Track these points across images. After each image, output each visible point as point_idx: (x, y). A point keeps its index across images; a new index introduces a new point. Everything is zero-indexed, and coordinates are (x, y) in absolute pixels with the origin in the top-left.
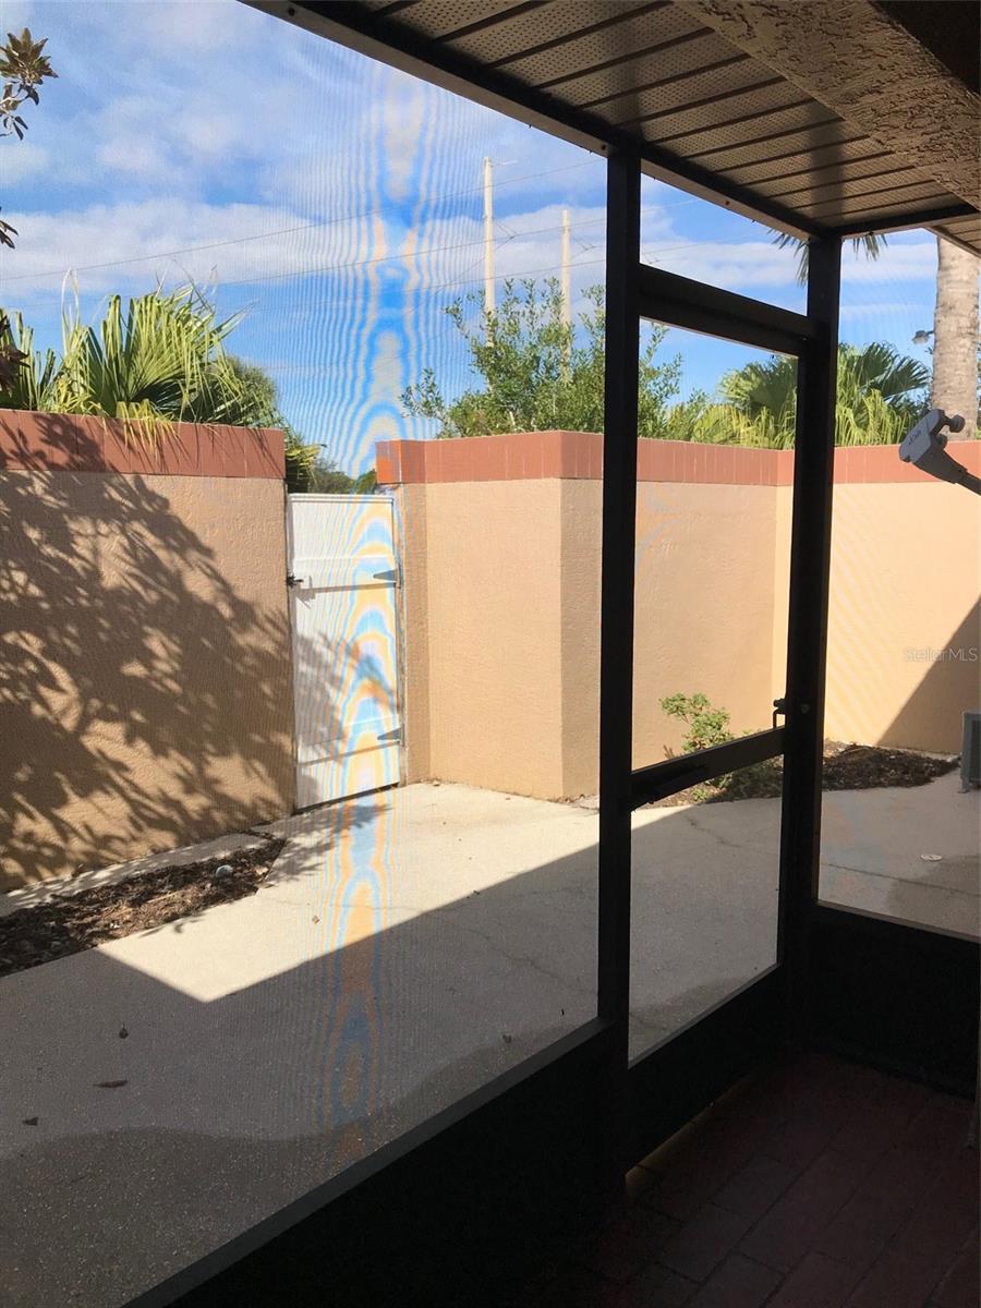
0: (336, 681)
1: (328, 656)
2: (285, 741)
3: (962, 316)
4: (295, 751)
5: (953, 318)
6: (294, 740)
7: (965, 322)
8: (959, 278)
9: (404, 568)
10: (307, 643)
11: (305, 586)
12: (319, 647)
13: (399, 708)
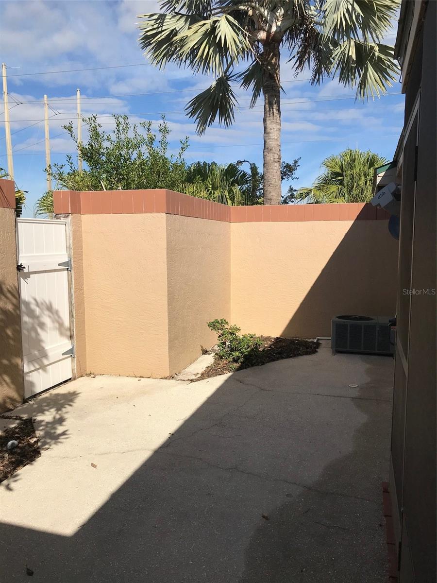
0: (42, 325)
1: (38, 311)
2: (19, 361)
3: (275, 153)
4: (23, 366)
5: (272, 154)
6: (22, 360)
7: (276, 156)
8: (273, 137)
9: (72, 260)
10: (27, 304)
11: (26, 270)
12: (33, 306)
13: (71, 337)
